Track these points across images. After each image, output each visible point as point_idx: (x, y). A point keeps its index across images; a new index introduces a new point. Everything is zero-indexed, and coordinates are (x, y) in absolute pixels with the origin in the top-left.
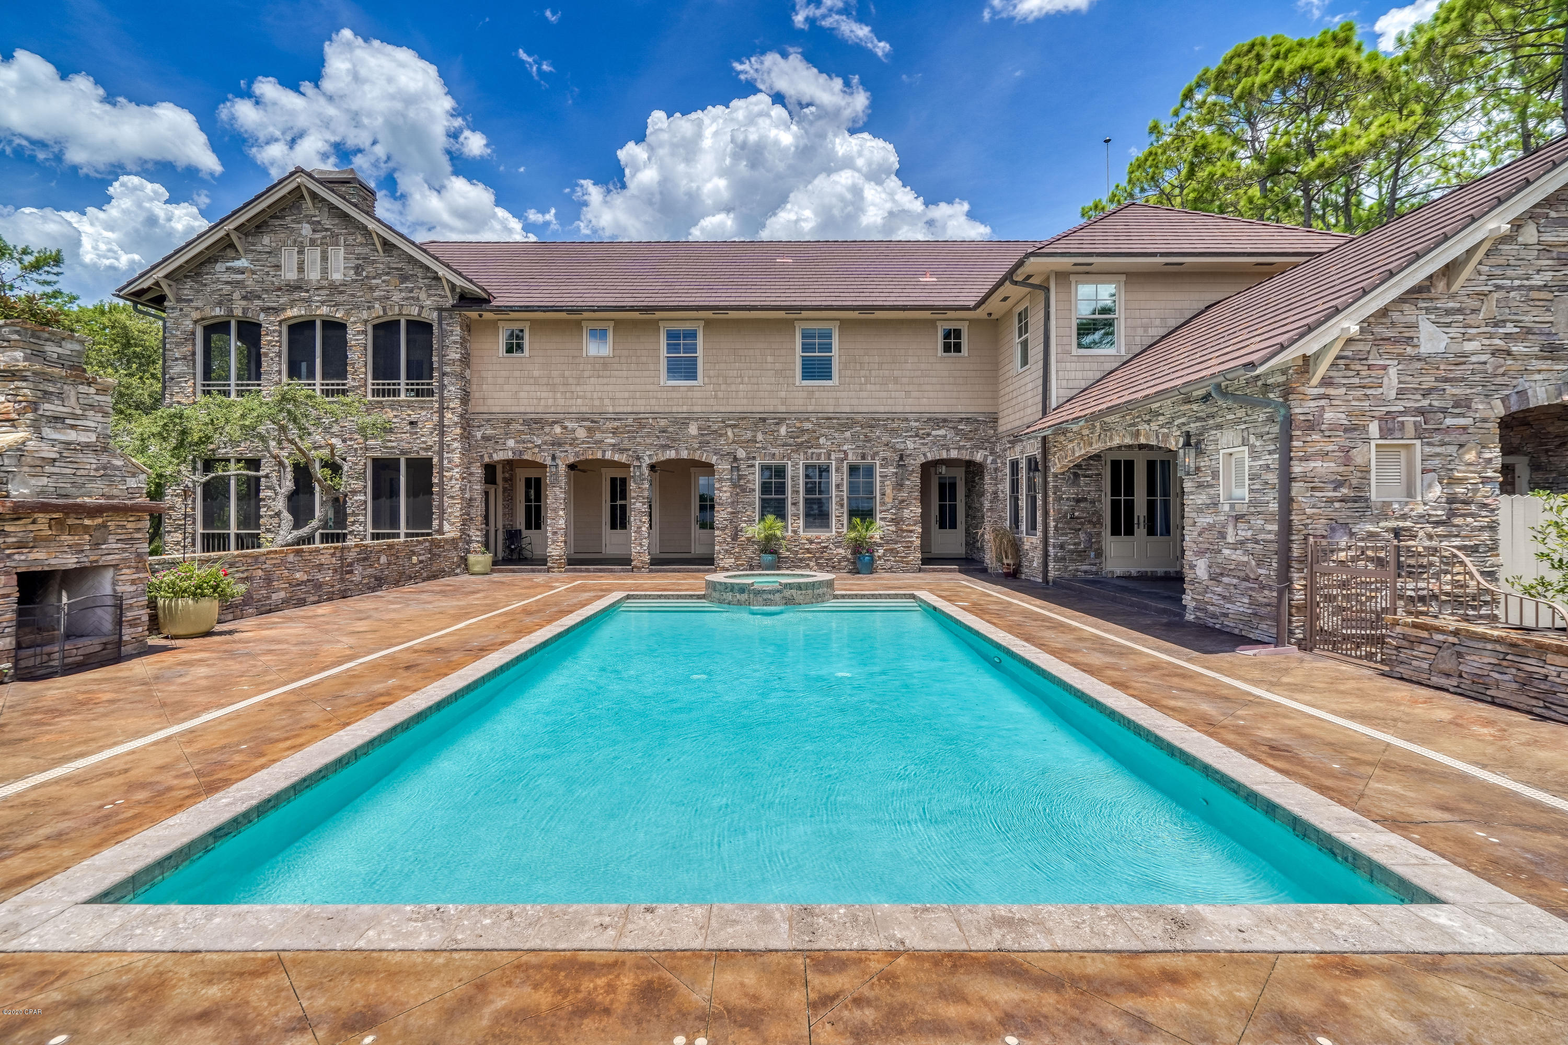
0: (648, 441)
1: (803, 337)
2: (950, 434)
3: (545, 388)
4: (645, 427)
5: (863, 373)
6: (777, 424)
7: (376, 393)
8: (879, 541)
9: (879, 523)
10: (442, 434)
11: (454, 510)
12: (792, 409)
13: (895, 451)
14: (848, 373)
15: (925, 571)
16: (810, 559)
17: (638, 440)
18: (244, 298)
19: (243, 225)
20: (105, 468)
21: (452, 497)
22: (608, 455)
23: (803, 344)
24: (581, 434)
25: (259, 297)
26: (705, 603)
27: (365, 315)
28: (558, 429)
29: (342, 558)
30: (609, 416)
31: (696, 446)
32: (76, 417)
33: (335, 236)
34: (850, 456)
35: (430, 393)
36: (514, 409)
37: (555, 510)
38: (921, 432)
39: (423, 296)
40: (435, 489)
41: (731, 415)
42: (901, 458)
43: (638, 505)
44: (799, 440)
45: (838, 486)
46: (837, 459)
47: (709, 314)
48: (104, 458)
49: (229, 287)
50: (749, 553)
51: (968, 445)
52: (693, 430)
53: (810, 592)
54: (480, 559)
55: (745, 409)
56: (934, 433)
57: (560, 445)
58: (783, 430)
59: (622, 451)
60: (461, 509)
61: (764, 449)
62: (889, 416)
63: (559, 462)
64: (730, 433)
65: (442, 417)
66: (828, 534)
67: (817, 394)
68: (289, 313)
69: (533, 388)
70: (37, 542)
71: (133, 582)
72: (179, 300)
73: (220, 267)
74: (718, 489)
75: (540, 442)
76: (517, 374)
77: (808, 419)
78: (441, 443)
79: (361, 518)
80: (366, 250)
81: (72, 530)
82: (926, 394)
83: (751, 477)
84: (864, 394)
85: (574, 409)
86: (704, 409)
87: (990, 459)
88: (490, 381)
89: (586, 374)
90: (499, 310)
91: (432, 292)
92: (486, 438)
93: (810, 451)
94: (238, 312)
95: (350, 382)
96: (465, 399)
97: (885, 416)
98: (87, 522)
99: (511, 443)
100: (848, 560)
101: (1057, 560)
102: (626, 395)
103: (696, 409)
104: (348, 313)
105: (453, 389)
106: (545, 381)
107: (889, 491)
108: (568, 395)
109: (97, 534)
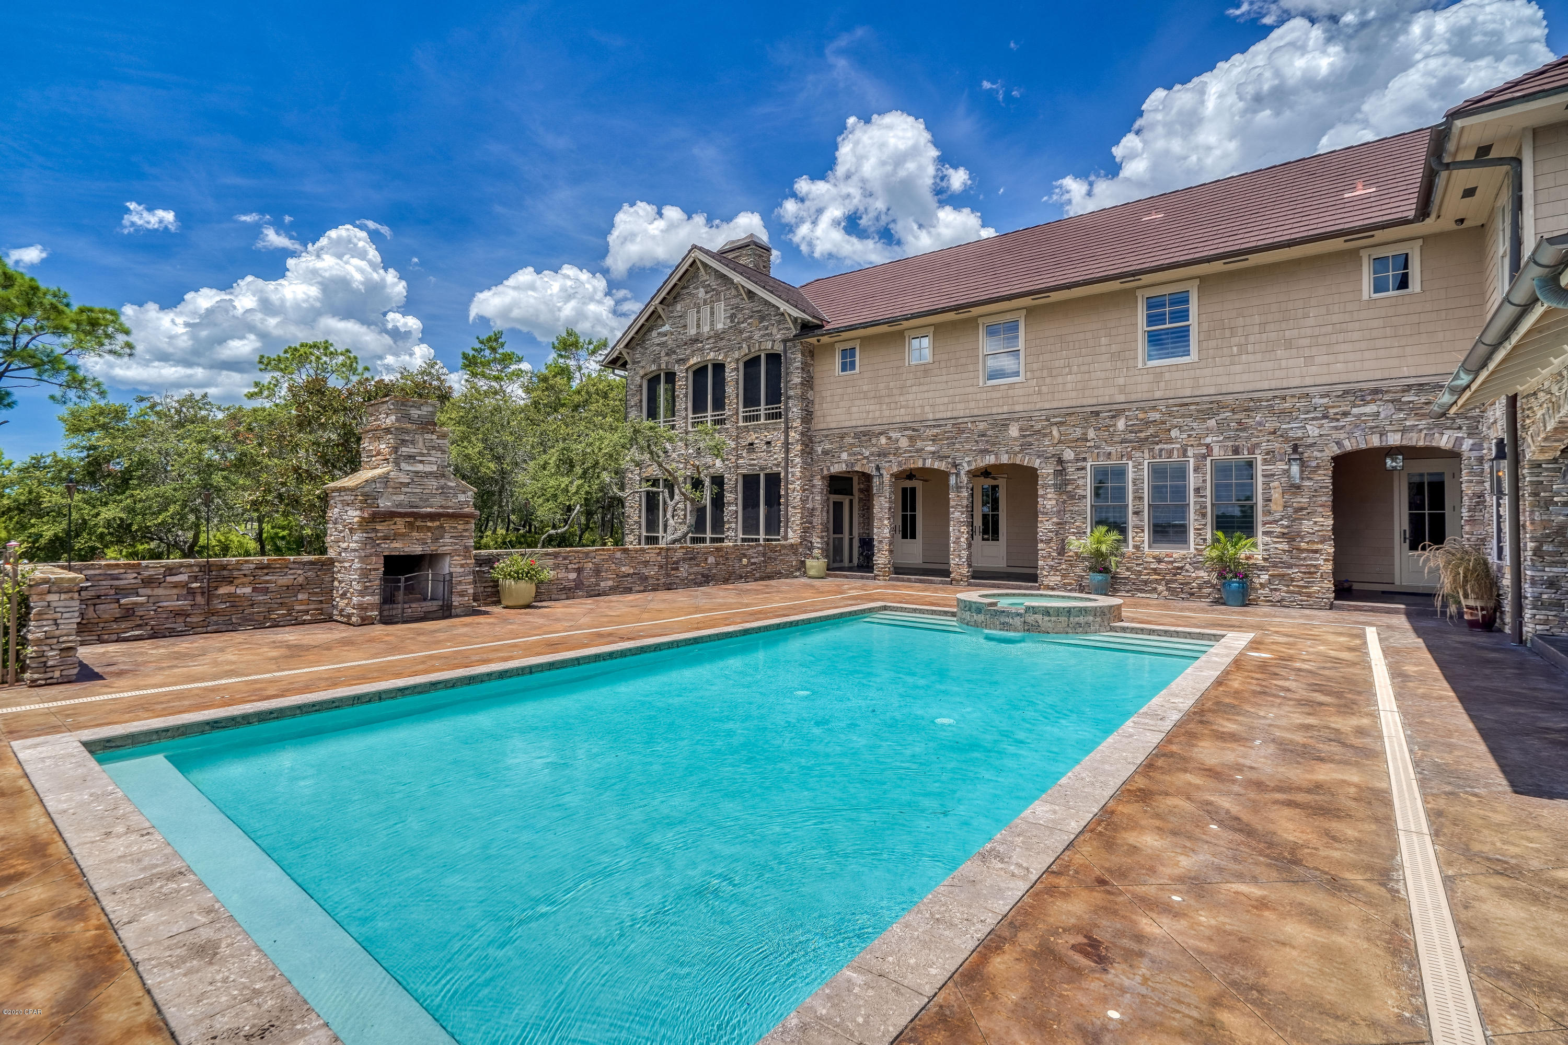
0: (967, 447)
1: (1149, 307)
2: (1386, 410)
3: (872, 401)
4: (963, 432)
5: (1235, 340)
6: (1113, 417)
7: (746, 419)
8: (1261, 563)
9: (1260, 538)
10: (787, 451)
11: (795, 517)
12: (1133, 397)
13: (1287, 440)
14: (1213, 343)
15: (1340, 608)
16: (1157, 582)
17: (957, 446)
18: (667, 354)
19: (664, 298)
20: (442, 488)
21: (794, 507)
22: (928, 464)
23: (1149, 316)
24: (904, 443)
25: (674, 352)
26: (953, 622)
27: (736, 355)
28: (883, 440)
29: (667, 557)
30: (929, 423)
31: (1017, 449)
32: (422, 455)
33: (718, 293)
34: (1216, 450)
35: (778, 416)
36: (847, 424)
37: (881, 519)
38: (1332, 411)
39: (775, 331)
40: (782, 500)
41: (1056, 412)
42: (1295, 448)
43: (957, 514)
44: (1142, 435)
45: (1197, 490)
46: (1195, 456)
47: (1027, 301)
48: (442, 481)
49: (658, 348)
50: (1078, 570)
51: (1423, 423)
52: (1014, 431)
53: (1062, 619)
54: (816, 564)
55: (1074, 403)
56: (1355, 411)
57: (885, 455)
58: (1121, 424)
59: (942, 458)
60: (802, 518)
61: (1097, 447)
62: (1277, 393)
63: (883, 472)
64: (1055, 432)
65: (787, 436)
66: (1185, 552)
67: (1167, 376)
68: (692, 362)
69: (863, 402)
70: (396, 536)
71: (462, 566)
72: (634, 363)
73: (654, 334)
74: (1042, 496)
75: (867, 454)
76: (850, 390)
77: (1154, 408)
78: (786, 459)
79: (733, 525)
80: (738, 300)
81: (419, 529)
82: (1341, 357)
83: (1081, 482)
84: (1238, 368)
85: (898, 420)
86: (1027, 407)
87: (1467, 444)
88: (829, 399)
89: (909, 383)
90: (829, 333)
91: (781, 326)
92: (825, 453)
93: (1157, 447)
94: (663, 366)
95: (727, 413)
96: (808, 417)
97: (1270, 394)
98: (429, 524)
99: (844, 456)
100: (1213, 586)
101: (1538, 604)
102: (946, 400)
103: (1018, 408)
104: (726, 356)
105: (795, 411)
106: (872, 394)
107: (1276, 495)
108: (893, 405)
109: (437, 532)
